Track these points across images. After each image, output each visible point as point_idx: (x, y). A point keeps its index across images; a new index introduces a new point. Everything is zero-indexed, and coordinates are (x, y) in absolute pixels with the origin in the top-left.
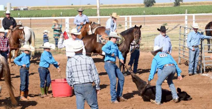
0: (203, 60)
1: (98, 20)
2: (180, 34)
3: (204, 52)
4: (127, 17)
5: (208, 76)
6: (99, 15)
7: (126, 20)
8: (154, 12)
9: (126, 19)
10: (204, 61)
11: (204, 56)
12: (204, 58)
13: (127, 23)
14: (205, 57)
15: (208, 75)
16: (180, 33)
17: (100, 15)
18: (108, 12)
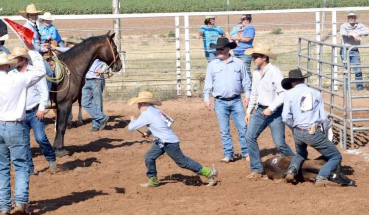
0: (349, 118)
1: (115, 22)
2: (300, 56)
3: (352, 98)
4: (180, 16)
5: (360, 154)
6: (116, 11)
7: (177, 24)
8: (257, 3)
9: (177, 20)
10: (351, 118)
11: (353, 107)
12: (351, 113)
13: (180, 29)
14: (354, 109)
15: (360, 152)
16: (300, 54)
17: (121, 11)
18: (151, 4)
